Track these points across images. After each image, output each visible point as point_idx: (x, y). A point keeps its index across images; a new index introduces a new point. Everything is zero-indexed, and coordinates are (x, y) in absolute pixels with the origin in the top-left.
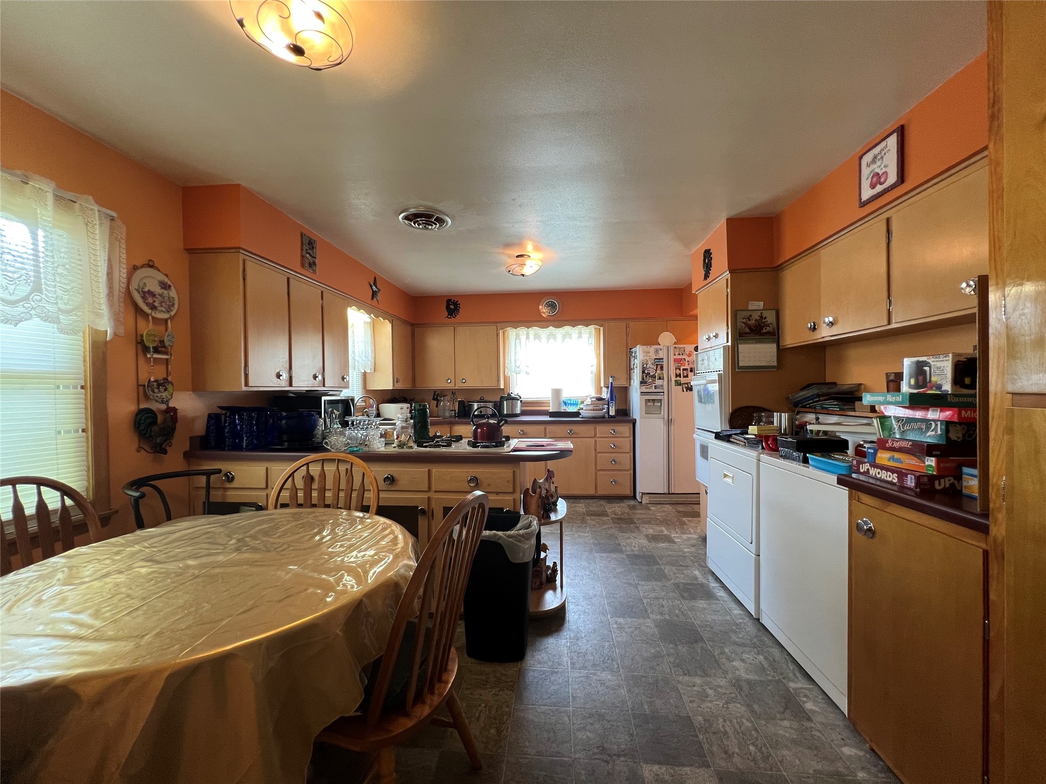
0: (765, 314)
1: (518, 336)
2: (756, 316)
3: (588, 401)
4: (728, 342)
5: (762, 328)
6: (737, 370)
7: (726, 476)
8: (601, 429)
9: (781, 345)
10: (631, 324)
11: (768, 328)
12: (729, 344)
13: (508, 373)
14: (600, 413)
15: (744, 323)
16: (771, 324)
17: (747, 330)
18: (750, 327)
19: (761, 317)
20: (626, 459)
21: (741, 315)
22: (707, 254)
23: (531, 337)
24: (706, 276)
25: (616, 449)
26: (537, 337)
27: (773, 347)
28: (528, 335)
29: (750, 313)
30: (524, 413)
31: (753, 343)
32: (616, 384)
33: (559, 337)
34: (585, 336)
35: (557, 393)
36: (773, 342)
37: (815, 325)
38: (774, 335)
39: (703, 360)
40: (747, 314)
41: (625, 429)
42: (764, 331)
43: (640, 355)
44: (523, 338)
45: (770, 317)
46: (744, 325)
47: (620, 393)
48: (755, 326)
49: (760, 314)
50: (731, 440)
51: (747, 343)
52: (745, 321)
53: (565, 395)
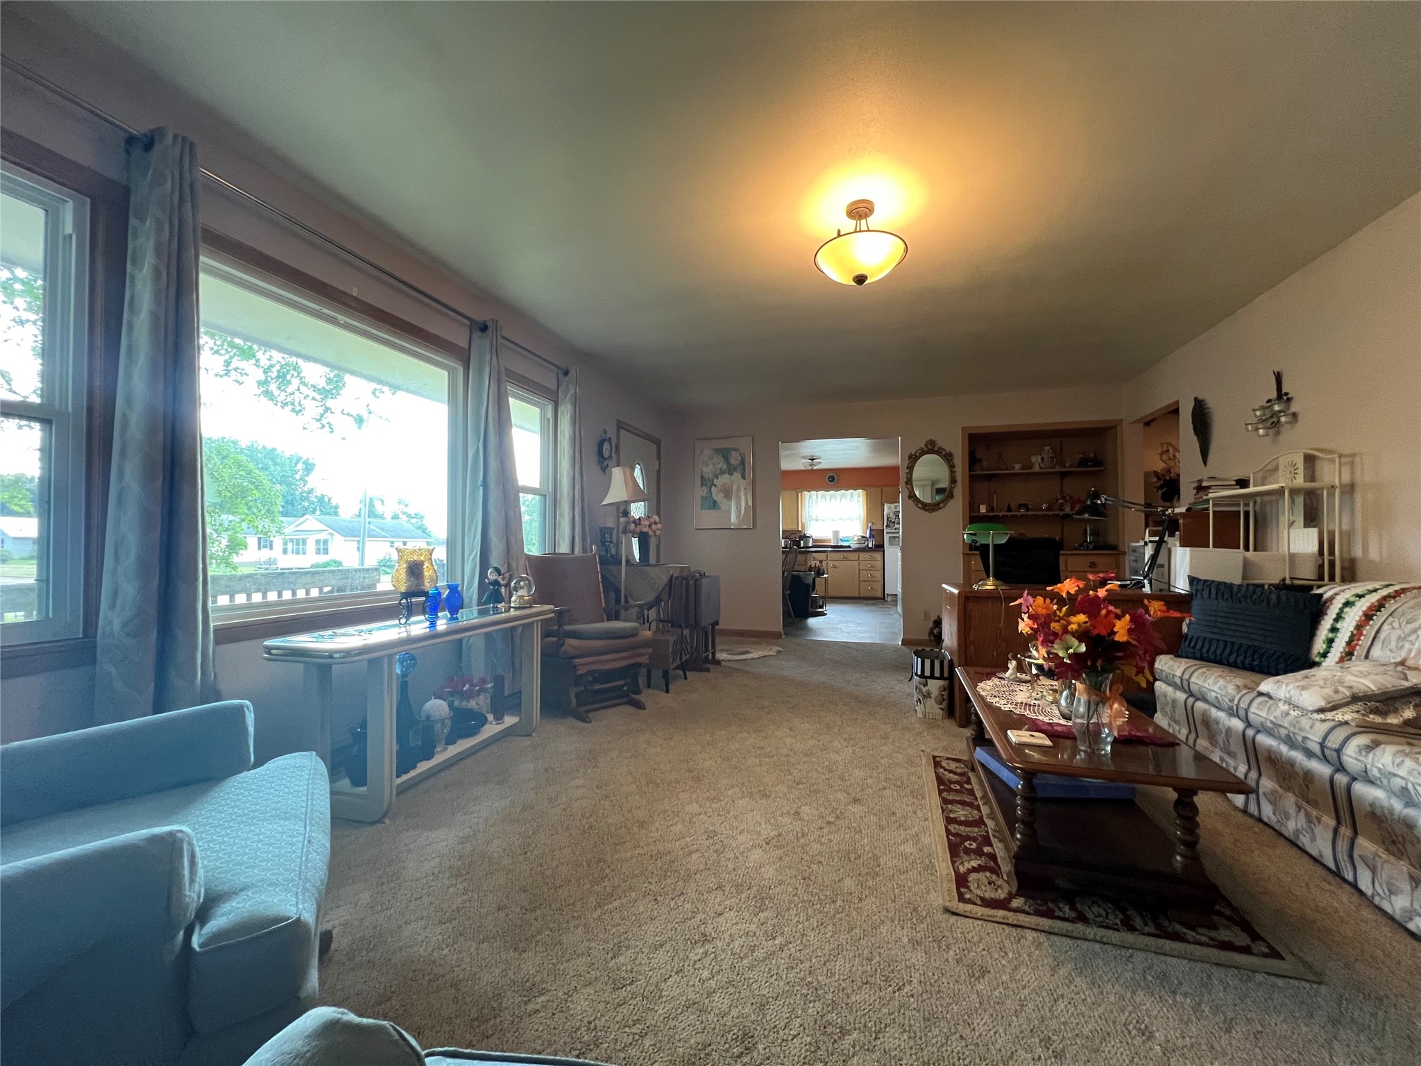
1: (810, 497)
3: (856, 538)
8: (863, 555)
10: (885, 489)
13: (804, 521)
14: (863, 546)
20: (879, 575)
23: (820, 497)
25: (873, 568)
26: (823, 497)
28: (817, 496)
30: (813, 547)
32: (873, 528)
33: (828, 499)
34: (856, 497)
35: (836, 533)
41: (878, 556)
43: (887, 509)
44: (814, 498)
47: (877, 534)
53: (841, 535)
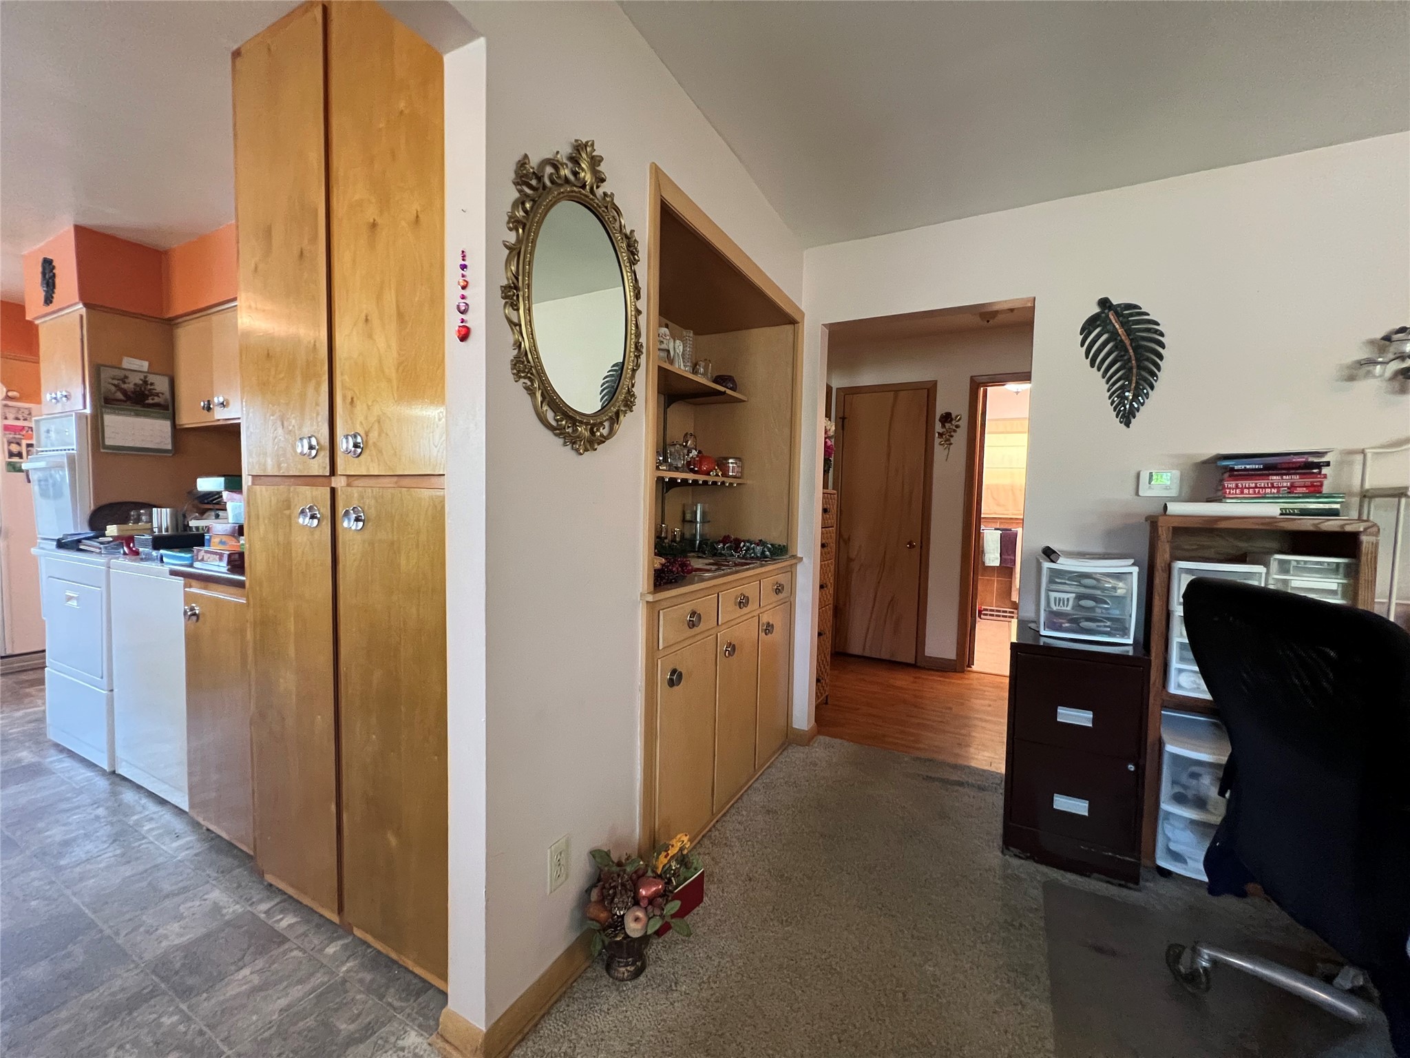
0: (151, 378)
2: (135, 379)
4: (85, 407)
5: (147, 397)
6: (102, 450)
7: (70, 598)
9: (177, 422)
11: (156, 398)
12: (88, 411)
15: (114, 385)
16: (163, 394)
17: (120, 396)
18: (124, 392)
19: (145, 382)
21: (106, 374)
22: (48, 265)
24: (48, 300)
27: (165, 425)
29: (124, 373)
31: (130, 415)
36: (165, 418)
37: (209, 404)
38: (168, 409)
39: (48, 431)
40: (120, 374)
42: (150, 401)
45: (161, 384)
46: (113, 388)
48: (134, 392)
49: (142, 378)
50: (82, 547)
51: (118, 414)
52: (116, 382)
